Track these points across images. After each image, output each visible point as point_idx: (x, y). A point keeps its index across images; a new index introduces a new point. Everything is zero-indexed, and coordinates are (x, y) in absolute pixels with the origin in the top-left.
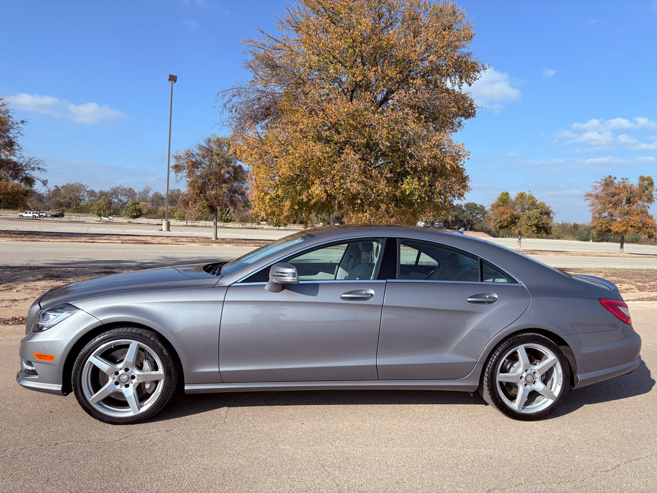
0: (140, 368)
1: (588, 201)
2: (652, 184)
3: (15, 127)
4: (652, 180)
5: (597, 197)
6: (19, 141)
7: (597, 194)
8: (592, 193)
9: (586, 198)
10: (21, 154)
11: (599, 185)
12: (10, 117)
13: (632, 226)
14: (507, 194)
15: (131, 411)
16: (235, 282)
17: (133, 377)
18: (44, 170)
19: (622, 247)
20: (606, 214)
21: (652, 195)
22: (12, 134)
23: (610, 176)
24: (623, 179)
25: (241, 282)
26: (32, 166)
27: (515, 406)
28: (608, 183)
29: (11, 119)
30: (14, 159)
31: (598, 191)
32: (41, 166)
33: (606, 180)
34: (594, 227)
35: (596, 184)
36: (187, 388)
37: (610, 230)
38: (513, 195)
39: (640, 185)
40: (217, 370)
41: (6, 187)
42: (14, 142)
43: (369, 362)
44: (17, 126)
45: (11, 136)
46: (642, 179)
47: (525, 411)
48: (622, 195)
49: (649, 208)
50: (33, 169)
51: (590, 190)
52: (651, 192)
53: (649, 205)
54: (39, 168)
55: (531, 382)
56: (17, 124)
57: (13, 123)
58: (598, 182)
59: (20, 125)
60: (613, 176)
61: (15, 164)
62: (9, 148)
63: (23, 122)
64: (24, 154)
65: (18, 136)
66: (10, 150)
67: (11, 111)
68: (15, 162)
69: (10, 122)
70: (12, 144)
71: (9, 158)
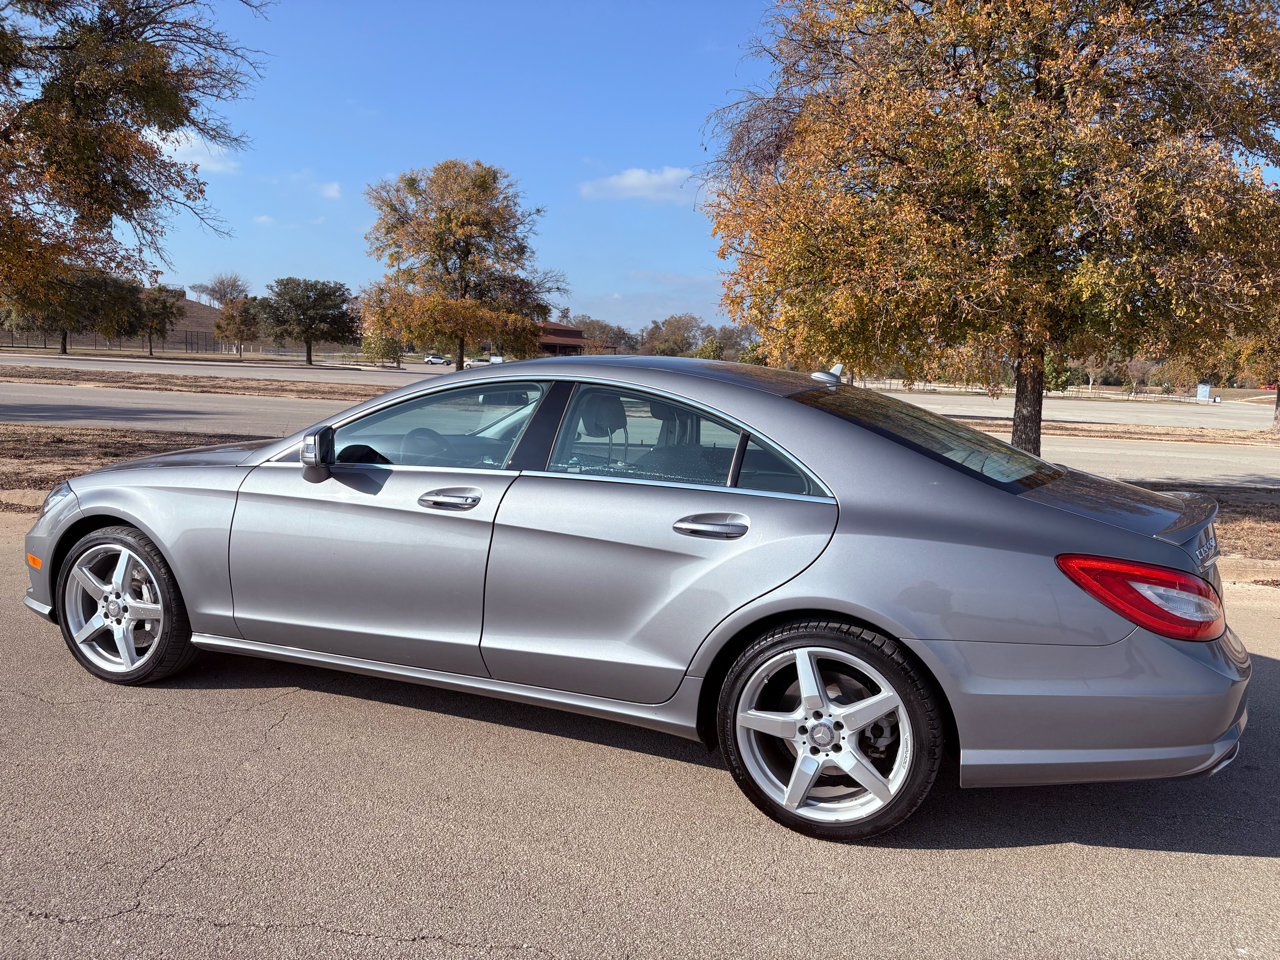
0: (138, 595)
3: (527, 221)
6: (532, 242)
10: (532, 266)
12: (515, 205)
15: (121, 664)
16: (268, 461)
17: (125, 609)
18: (566, 291)
22: (520, 231)
25: (278, 461)
26: (547, 285)
27: (784, 796)
29: (517, 208)
30: (521, 274)
32: (563, 286)
36: (195, 639)
40: (230, 614)
41: (506, 324)
42: (525, 247)
43: (468, 638)
44: (530, 218)
45: (520, 235)
47: (806, 813)
50: (549, 290)
54: (558, 288)
55: (825, 745)
56: (530, 215)
57: (523, 215)
59: (535, 217)
61: (525, 283)
62: (516, 256)
63: (538, 211)
64: (537, 265)
65: (531, 235)
66: (518, 259)
67: (521, 194)
68: (523, 280)
69: (519, 214)
70: (521, 250)
71: (515, 273)
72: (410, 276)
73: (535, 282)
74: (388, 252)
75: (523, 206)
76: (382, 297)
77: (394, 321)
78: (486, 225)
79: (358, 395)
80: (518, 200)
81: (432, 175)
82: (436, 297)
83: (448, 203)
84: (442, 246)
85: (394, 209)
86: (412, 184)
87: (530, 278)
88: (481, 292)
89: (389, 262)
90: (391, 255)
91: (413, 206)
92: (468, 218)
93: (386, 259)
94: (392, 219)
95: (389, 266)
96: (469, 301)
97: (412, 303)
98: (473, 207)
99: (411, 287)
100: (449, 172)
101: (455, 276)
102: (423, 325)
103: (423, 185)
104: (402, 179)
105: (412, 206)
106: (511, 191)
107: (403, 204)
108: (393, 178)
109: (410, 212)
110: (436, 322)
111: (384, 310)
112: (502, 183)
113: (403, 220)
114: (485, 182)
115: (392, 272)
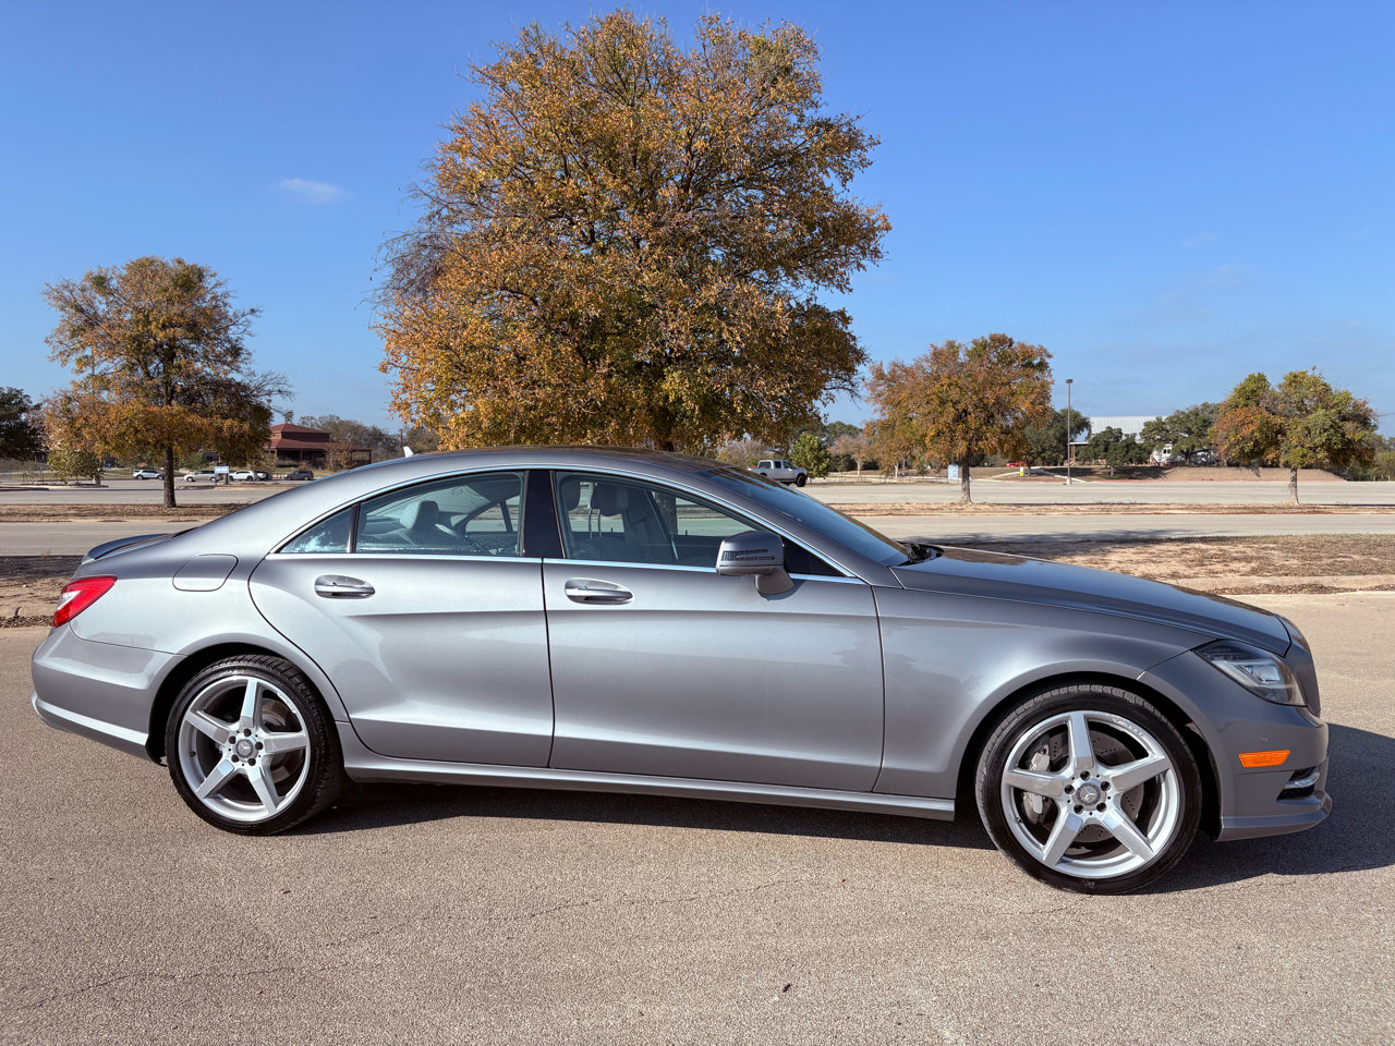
3: (240, 322)
6: (247, 343)
10: (249, 369)
12: (225, 305)
14: (1261, 378)
18: (288, 393)
22: (233, 332)
26: (267, 388)
29: (228, 308)
30: (237, 377)
32: (285, 388)
38: (1275, 381)
41: (220, 430)
42: (241, 349)
44: (244, 319)
45: (234, 337)
50: (270, 393)
54: (280, 391)
56: (243, 315)
57: (235, 315)
59: (249, 317)
61: (241, 387)
62: (229, 359)
63: (253, 311)
64: (253, 367)
65: (246, 336)
66: (232, 362)
67: (232, 294)
68: (239, 384)
69: (230, 314)
70: (236, 351)
71: (230, 376)
72: (103, 382)
73: (252, 385)
74: (74, 357)
75: (234, 306)
76: (70, 406)
77: (85, 432)
78: (192, 326)
79: (44, 515)
80: (228, 300)
81: (124, 272)
82: (136, 405)
83: (145, 302)
84: (140, 349)
85: (80, 310)
86: (100, 282)
87: (247, 381)
88: (190, 397)
89: (76, 367)
90: (79, 361)
91: (104, 306)
92: (170, 319)
93: (72, 364)
94: (78, 321)
95: (77, 372)
96: (176, 407)
97: (106, 411)
98: (175, 309)
99: (105, 395)
100: (144, 270)
101: (157, 381)
102: (122, 435)
103: (114, 283)
104: (89, 277)
105: (101, 305)
106: (219, 291)
107: (91, 305)
108: (78, 277)
109: (101, 313)
110: (137, 431)
111: (72, 421)
112: (209, 282)
113: (92, 321)
114: (190, 281)
115: (80, 378)
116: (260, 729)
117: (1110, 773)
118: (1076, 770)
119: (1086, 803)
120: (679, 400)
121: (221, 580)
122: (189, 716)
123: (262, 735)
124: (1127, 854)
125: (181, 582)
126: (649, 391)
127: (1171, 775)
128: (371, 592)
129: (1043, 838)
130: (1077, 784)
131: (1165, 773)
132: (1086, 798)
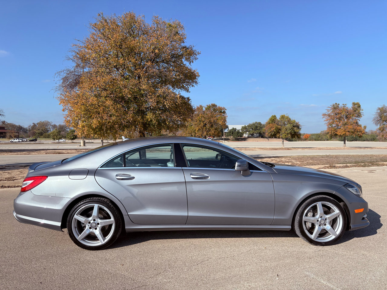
1: (324, 118)
2: (359, 106)
4: (359, 104)
5: (329, 115)
7: (329, 114)
8: (326, 114)
9: (323, 116)
11: (330, 109)
13: (348, 132)
19: (345, 143)
20: (334, 125)
21: (359, 113)
23: (336, 104)
24: (344, 105)
28: (335, 107)
31: (329, 112)
33: (334, 106)
34: (328, 133)
35: (328, 108)
37: (336, 134)
39: (352, 107)
46: (354, 104)
48: (343, 114)
49: (359, 120)
51: (325, 112)
52: (359, 111)
53: (359, 119)
58: (329, 107)
60: (338, 103)
116: (99, 219)
117: (328, 216)
118: (319, 216)
119: (322, 224)
120: (151, 121)
121: (85, 176)
122: (76, 217)
123: (99, 221)
124: (331, 236)
125: (71, 177)
126: (143, 118)
127: (341, 216)
128: (134, 178)
129: (312, 233)
130: (319, 220)
131: (339, 216)
132: (322, 223)
